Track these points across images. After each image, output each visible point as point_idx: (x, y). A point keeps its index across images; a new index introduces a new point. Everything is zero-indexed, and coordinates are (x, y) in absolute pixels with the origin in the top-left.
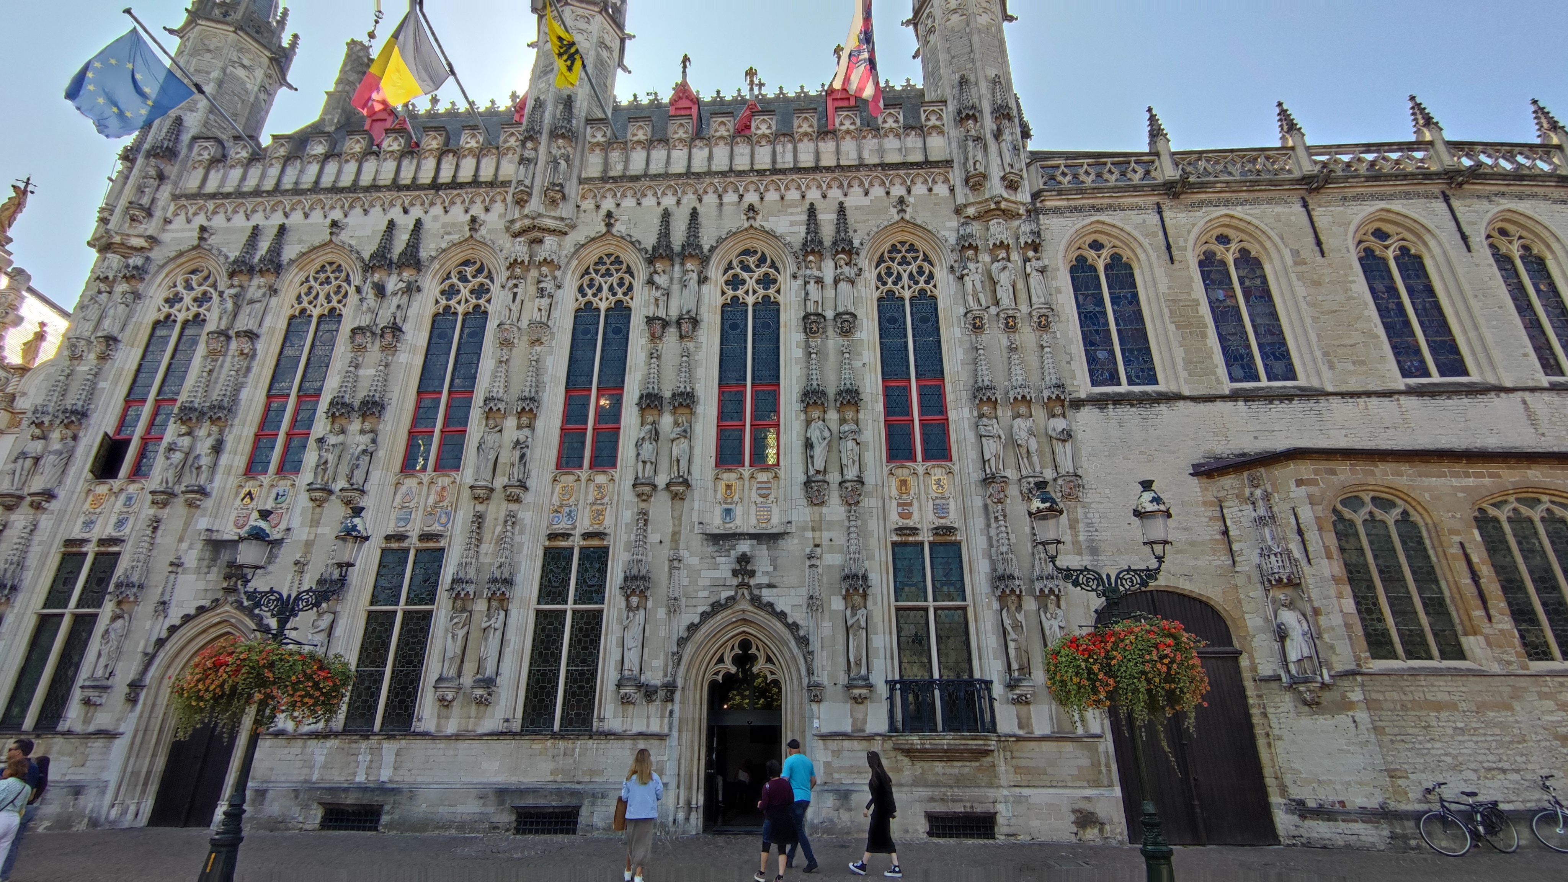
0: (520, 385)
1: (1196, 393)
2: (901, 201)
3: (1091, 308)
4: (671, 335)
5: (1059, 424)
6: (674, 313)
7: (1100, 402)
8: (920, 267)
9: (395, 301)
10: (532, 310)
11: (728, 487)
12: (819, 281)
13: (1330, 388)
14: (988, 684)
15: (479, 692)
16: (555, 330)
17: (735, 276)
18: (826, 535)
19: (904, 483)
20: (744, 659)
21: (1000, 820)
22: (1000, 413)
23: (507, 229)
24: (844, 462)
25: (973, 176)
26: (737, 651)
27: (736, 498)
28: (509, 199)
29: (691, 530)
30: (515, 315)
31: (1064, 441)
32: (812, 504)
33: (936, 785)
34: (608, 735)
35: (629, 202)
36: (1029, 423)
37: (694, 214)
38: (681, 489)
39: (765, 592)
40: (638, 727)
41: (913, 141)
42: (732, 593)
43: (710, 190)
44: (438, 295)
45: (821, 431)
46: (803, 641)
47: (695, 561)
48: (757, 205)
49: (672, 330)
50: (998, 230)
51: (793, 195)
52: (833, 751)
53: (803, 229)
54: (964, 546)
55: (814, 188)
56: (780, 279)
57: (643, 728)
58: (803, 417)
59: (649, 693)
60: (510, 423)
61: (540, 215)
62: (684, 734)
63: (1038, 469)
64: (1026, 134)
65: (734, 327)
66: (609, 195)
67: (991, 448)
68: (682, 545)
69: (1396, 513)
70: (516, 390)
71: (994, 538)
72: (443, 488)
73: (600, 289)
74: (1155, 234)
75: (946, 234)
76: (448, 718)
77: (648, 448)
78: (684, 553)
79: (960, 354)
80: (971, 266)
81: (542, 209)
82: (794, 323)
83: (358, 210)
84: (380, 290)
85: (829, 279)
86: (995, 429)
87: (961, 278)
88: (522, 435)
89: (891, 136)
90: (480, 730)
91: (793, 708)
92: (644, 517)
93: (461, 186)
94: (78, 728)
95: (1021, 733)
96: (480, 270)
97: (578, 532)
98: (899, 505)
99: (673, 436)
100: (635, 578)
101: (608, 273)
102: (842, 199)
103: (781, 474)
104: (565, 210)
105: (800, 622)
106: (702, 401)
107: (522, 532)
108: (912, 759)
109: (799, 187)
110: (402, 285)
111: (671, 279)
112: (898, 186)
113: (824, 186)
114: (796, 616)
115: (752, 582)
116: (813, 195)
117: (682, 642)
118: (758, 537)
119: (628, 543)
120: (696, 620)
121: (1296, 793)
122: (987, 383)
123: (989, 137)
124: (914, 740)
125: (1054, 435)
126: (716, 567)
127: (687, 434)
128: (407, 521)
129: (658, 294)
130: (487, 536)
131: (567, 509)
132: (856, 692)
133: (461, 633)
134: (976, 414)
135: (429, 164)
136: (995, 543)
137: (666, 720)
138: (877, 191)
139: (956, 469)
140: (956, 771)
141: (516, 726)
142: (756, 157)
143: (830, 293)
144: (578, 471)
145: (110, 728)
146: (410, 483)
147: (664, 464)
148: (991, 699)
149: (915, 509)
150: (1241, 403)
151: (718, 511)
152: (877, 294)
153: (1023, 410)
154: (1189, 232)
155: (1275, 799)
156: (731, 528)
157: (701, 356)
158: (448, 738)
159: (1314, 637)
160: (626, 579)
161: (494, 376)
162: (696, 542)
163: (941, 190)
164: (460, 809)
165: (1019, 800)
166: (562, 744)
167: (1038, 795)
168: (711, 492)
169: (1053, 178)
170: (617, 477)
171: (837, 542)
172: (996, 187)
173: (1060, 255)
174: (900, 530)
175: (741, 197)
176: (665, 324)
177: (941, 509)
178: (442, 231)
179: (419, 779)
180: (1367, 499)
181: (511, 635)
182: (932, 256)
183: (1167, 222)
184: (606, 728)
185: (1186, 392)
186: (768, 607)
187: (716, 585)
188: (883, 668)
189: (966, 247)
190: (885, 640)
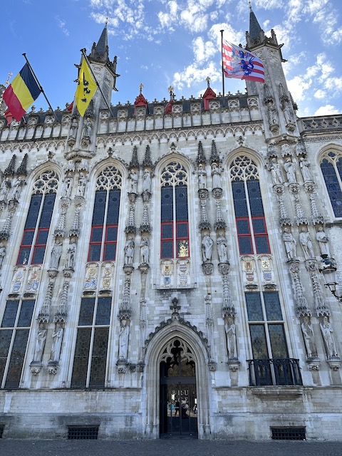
0: (71, 224)
2: (241, 138)
3: (332, 182)
4: (139, 201)
5: (322, 235)
6: (140, 191)
8: (251, 167)
9: (15, 189)
10: (76, 192)
11: (167, 267)
14: (297, 361)
15: (51, 368)
16: (87, 200)
17: (167, 174)
18: (213, 289)
19: (248, 264)
20: (177, 350)
21: (308, 430)
22: (293, 231)
23: (65, 157)
24: (220, 255)
25: (273, 126)
26: (173, 346)
27: (170, 273)
28: (66, 144)
29: (150, 288)
30: (68, 194)
31: (325, 242)
32: (206, 274)
33: (275, 413)
34: (111, 389)
35: (119, 144)
36: (307, 235)
37: (148, 148)
38: (145, 269)
39: (186, 317)
40: (127, 385)
41: (244, 113)
42: (170, 318)
43: (155, 138)
44: (34, 187)
45: (209, 241)
46: (205, 341)
47: (152, 302)
48: (176, 143)
49: (140, 198)
50: (286, 149)
51: (191, 138)
52: (222, 396)
53: (196, 153)
54: (280, 293)
55: (201, 135)
56: (187, 175)
57: (129, 386)
58: (200, 235)
59: (132, 367)
60: (67, 241)
61: (80, 150)
62: (149, 388)
63: (313, 256)
64: (295, 107)
65: (167, 196)
66: (110, 141)
67: (290, 247)
68: (146, 295)
70: (69, 227)
71: (295, 289)
72: (35, 272)
73: (107, 182)
75: (262, 152)
76: (36, 381)
77: (129, 250)
78: (147, 299)
79: (272, 205)
80: (275, 165)
81: (80, 148)
82: (194, 194)
84: (9, 185)
85: (209, 173)
86: (291, 238)
87: (270, 170)
88: (71, 247)
89: (234, 111)
90: (51, 388)
91: (201, 375)
92: (128, 282)
93: (45, 139)
95: (315, 385)
96: (53, 175)
97: (97, 291)
98: (247, 274)
99: (141, 245)
100: (124, 311)
101: (110, 175)
102: (214, 139)
103: (191, 261)
104: (91, 148)
105: (203, 331)
106: (154, 229)
107: (71, 291)
108: (262, 399)
109: (194, 135)
110: (19, 182)
111: (139, 176)
112: (238, 132)
113: (205, 134)
114: (201, 328)
115: (179, 312)
116: (201, 138)
117: (147, 342)
118: (182, 290)
119: (121, 295)
120: (154, 331)
122: (285, 217)
123: (279, 109)
124: (263, 390)
125: (319, 240)
126: (162, 305)
127: (147, 244)
128: (18, 288)
129: (133, 183)
130: (55, 294)
131: (93, 280)
132: (232, 366)
133: (43, 340)
134: (281, 231)
135: (31, 131)
136: (295, 292)
137: (140, 381)
138: (229, 135)
139: (273, 257)
140: (284, 405)
141: (68, 385)
142: (175, 122)
143: (210, 179)
144: (97, 262)
146: (21, 270)
147: (137, 258)
148: (299, 368)
149: (255, 276)
151: (162, 279)
152: (231, 180)
153: (304, 229)
156: (168, 286)
157: (153, 209)
158: (36, 391)
160: (120, 312)
161: (59, 221)
162: (153, 293)
163: (259, 133)
164: (42, 426)
165: (317, 420)
166: (90, 394)
168: (158, 270)
169: (309, 126)
170: (115, 264)
171: (219, 292)
172: (283, 130)
173: (315, 159)
174: (248, 286)
175: (168, 140)
176: (136, 196)
177: (267, 276)
178: (36, 159)
179: (22, 411)
181: (66, 340)
182: (256, 162)
184: (111, 386)
186: (188, 324)
187: (162, 314)
188: (245, 354)
189: (271, 157)
190: (244, 340)
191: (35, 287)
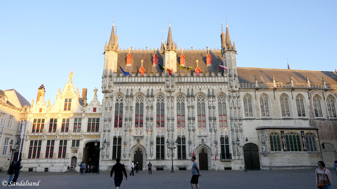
1: (257, 119)
2: (221, 89)
4: (191, 108)
5: (241, 123)
6: (191, 105)
7: (246, 119)
8: (224, 99)
9: (152, 102)
11: (200, 130)
12: (210, 101)
13: (273, 118)
15: (173, 155)
16: (174, 107)
17: (199, 99)
18: (212, 136)
19: (221, 129)
21: (232, 168)
22: (233, 121)
23: (166, 91)
24: (214, 127)
25: (231, 86)
26: (202, 150)
28: (165, 86)
29: (196, 135)
30: (169, 105)
31: (241, 125)
32: (211, 132)
33: (225, 165)
34: (188, 160)
35: (182, 87)
37: (192, 89)
38: (194, 130)
41: (222, 78)
43: (194, 85)
44: (157, 101)
45: (211, 123)
46: (210, 149)
47: (197, 139)
48: (201, 88)
49: (191, 107)
50: (234, 94)
51: (206, 87)
52: (214, 161)
53: (208, 92)
54: (229, 138)
55: (209, 86)
56: (205, 100)
58: (209, 121)
60: (171, 121)
63: (238, 128)
66: (180, 86)
69: (277, 135)
70: (171, 116)
72: (163, 129)
73: (180, 100)
74: (254, 95)
75: (227, 94)
76: (169, 158)
77: (190, 125)
78: (195, 138)
79: (229, 112)
80: (230, 99)
81: (171, 89)
82: (207, 107)
83: (142, 87)
84: (149, 100)
85: (212, 101)
86: (233, 123)
87: (229, 101)
88: (172, 123)
89: (219, 77)
90: (173, 159)
91: (209, 157)
92: (189, 134)
93: (158, 83)
94: (124, 159)
95: (235, 159)
96: (162, 97)
97: (182, 135)
98: (221, 132)
99: (193, 123)
101: (180, 98)
102: (213, 88)
103: (206, 128)
104: (174, 89)
106: (196, 118)
107: (174, 135)
108: (223, 162)
109: (207, 85)
110: (152, 100)
111: (190, 100)
112: (221, 86)
114: (209, 146)
115: (204, 142)
117: (196, 149)
118: (204, 136)
119: (188, 137)
120: (198, 147)
121: (263, 165)
122: (232, 117)
123: (233, 80)
124: (223, 160)
126: (199, 140)
128: (159, 134)
129: (189, 102)
130: (170, 136)
131: (179, 132)
132: (217, 155)
134: (231, 121)
135: (151, 79)
136: (232, 137)
138: (218, 87)
139: (228, 128)
140: (227, 163)
141: (177, 159)
142: (200, 80)
143: (212, 102)
144: (180, 127)
145: (128, 159)
147: (192, 127)
148: (231, 155)
149: (223, 133)
150: (262, 120)
151: (199, 133)
152: (218, 103)
153: (236, 121)
154: (258, 95)
155: (261, 166)
156: (200, 135)
157: (195, 112)
158: (170, 160)
159: (266, 149)
160: (189, 142)
161: (167, 114)
162: (197, 137)
163: (226, 87)
165: (234, 166)
166: (183, 161)
167: (236, 165)
168: (198, 131)
169: (242, 86)
170: (186, 128)
171: (214, 137)
172: (234, 88)
173: (242, 98)
174: (221, 136)
175: (199, 87)
177: (226, 133)
178: (156, 90)
179: (167, 165)
180: (274, 133)
182: (225, 97)
183: (256, 94)
185: (256, 119)
186: (206, 145)
187: (199, 142)
188: (220, 152)
189: (230, 97)
190: (219, 149)
191: (164, 134)
